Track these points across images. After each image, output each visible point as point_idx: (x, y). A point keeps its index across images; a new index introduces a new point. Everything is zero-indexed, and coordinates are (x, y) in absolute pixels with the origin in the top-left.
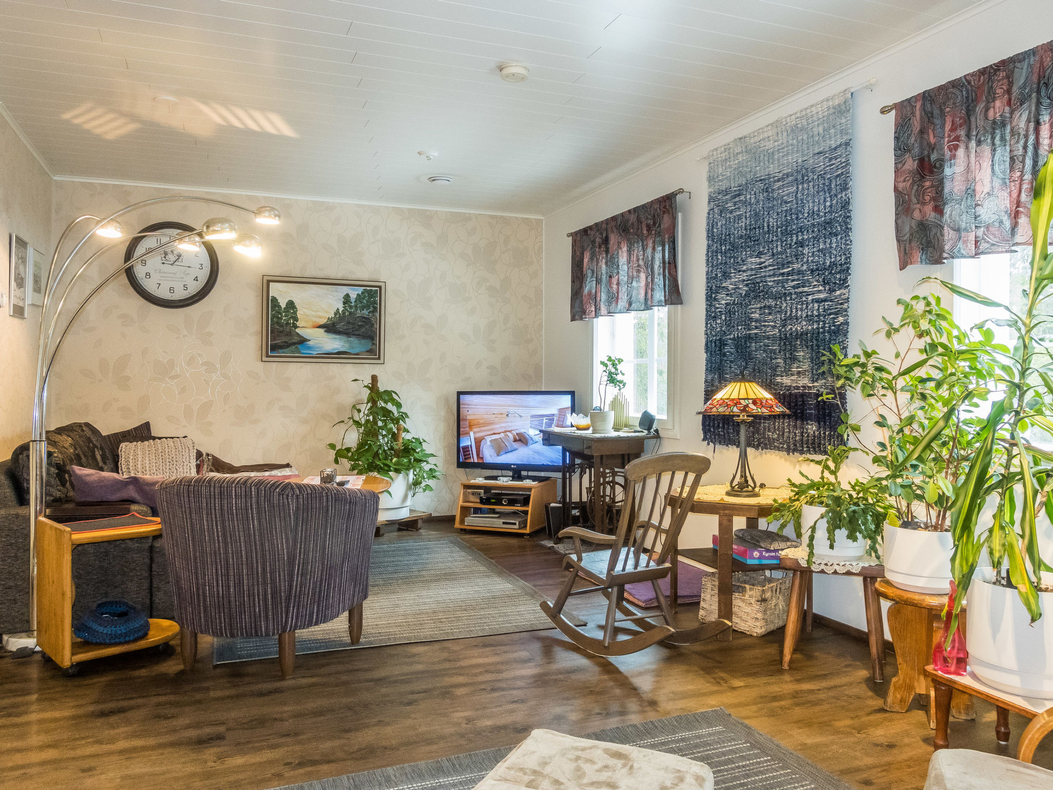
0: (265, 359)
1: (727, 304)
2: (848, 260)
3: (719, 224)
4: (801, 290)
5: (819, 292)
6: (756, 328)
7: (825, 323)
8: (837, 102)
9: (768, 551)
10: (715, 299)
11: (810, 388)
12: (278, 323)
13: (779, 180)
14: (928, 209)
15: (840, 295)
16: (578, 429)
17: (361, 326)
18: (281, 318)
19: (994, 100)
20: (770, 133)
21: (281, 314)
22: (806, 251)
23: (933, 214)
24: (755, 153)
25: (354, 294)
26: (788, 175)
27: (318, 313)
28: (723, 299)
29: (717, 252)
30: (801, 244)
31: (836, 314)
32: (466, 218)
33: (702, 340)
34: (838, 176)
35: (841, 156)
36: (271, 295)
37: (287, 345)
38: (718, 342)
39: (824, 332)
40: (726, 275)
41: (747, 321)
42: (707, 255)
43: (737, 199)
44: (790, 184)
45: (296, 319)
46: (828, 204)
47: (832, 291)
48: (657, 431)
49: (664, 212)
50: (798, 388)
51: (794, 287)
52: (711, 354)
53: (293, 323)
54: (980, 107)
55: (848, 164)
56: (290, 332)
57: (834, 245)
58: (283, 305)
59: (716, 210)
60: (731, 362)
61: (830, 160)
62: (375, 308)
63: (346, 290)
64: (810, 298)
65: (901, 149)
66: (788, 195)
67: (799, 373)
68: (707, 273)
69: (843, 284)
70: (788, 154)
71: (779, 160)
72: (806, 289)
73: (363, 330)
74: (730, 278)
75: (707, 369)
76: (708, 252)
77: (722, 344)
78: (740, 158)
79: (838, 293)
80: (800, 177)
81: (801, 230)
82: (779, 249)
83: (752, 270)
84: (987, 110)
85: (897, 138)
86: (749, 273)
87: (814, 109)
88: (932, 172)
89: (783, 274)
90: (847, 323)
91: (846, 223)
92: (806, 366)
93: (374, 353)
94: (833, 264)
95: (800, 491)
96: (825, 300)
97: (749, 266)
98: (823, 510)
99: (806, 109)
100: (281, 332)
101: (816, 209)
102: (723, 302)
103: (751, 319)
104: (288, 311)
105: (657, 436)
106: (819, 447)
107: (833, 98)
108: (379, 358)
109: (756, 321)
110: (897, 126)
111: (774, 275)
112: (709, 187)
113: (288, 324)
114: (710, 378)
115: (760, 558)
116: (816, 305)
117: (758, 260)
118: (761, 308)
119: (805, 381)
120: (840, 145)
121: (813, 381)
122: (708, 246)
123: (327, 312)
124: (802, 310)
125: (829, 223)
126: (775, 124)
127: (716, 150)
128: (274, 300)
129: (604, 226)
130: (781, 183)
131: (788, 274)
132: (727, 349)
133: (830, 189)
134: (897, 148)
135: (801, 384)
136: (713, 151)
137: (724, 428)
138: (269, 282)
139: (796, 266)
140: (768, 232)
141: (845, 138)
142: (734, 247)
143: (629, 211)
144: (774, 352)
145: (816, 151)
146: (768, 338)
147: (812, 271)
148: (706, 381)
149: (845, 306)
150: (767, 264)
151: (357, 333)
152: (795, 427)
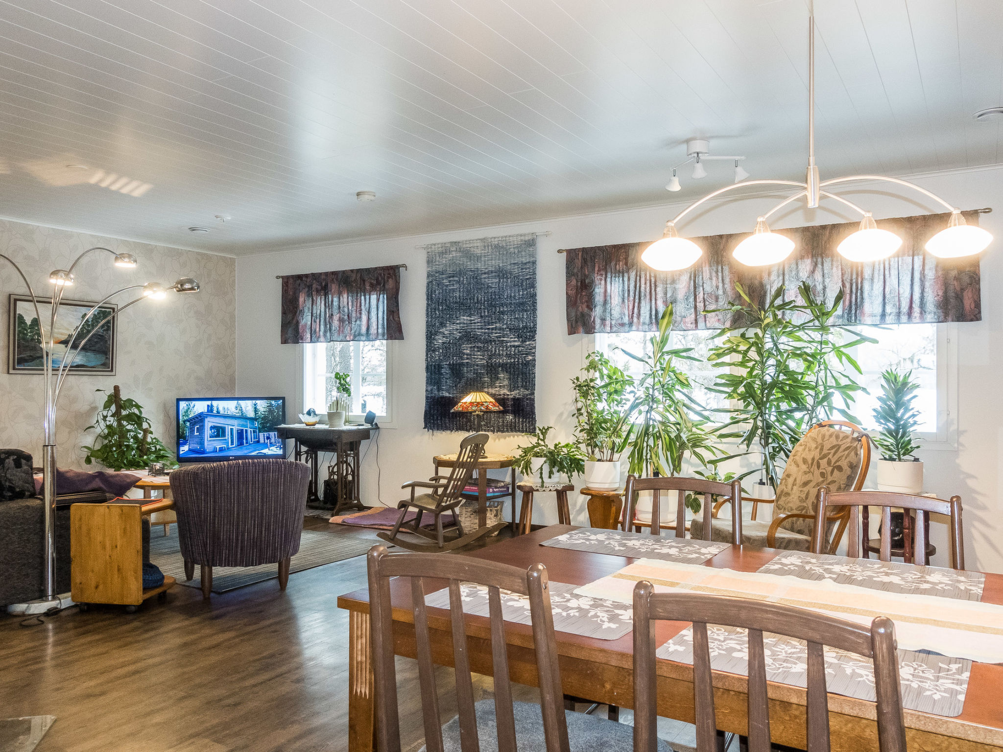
0: (11, 371)
1: (444, 343)
2: (535, 325)
3: (437, 292)
4: (502, 339)
5: (514, 341)
6: (467, 359)
7: (519, 359)
8: (527, 238)
9: (496, 487)
10: (434, 339)
11: (508, 395)
12: (24, 339)
13: (485, 273)
14: (584, 306)
15: (529, 344)
16: (307, 425)
17: (96, 343)
18: (27, 334)
19: (619, 261)
20: (479, 244)
21: (27, 330)
22: (505, 317)
23: (586, 309)
24: (468, 254)
25: (91, 313)
26: (492, 272)
27: (60, 330)
28: (440, 340)
29: (435, 309)
30: (503, 313)
31: (526, 354)
32: (179, 253)
33: (423, 365)
34: (527, 279)
35: (529, 268)
36: (18, 313)
37: (32, 359)
38: (437, 366)
39: (518, 364)
40: (442, 325)
41: (460, 354)
42: (427, 310)
43: (451, 279)
44: (495, 277)
45: (39, 335)
46: (521, 293)
47: (523, 342)
48: (376, 424)
49: (388, 278)
50: (500, 395)
51: (497, 337)
52: (431, 374)
53: (38, 339)
54: (613, 264)
55: (534, 273)
56: (35, 347)
57: (525, 317)
58: (29, 322)
59: (434, 283)
60: (446, 379)
61: (522, 269)
62: (109, 327)
63: (83, 310)
64: (509, 344)
65: (570, 274)
66: (492, 283)
67: (500, 386)
68: (427, 322)
69: (532, 338)
70: (492, 260)
71: (485, 261)
72: (505, 339)
73: (98, 346)
74: (446, 327)
75: (427, 383)
76: (428, 308)
77: (440, 367)
78: (454, 254)
79: (528, 343)
80: (501, 275)
81: (502, 305)
82: (486, 314)
83: (464, 323)
84: (616, 265)
85: (567, 268)
86: (462, 325)
87: (511, 238)
88: (586, 288)
89: (489, 329)
90: (534, 360)
91: (534, 306)
92: (506, 382)
93: (108, 366)
94: (525, 327)
95: (526, 451)
96: (519, 346)
97: (462, 321)
98: (544, 459)
99: (506, 237)
100: (27, 346)
101: (513, 295)
102: (440, 341)
103: (464, 354)
104: (33, 328)
105: (377, 427)
106: (515, 428)
107: (525, 235)
108: (112, 371)
109: (467, 355)
110: (567, 261)
111: (482, 329)
112: (428, 267)
113: (32, 340)
114: (429, 389)
115: (494, 492)
116: (513, 349)
117: (469, 318)
118: (471, 347)
119: (506, 391)
120: (529, 262)
121: (511, 391)
122: (428, 304)
123: (68, 330)
124: (503, 350)
125: (522, 304)
126: (483, 240)
127: (435, 245)
128: (21, 317)
129: (323, 277)
130: (487, 275)
131: (492, 329)
132: (443, 371)
133: (522, 285)
134: (567, 273)
135: (502, 392)
136: (431, 245)
137: (441, 419)
138: (16, 300)
139: (498, 325)
140: (478, 302)
141: (532, 259)
142: (449, 308)
143: (352, 271)
144: (483, 374)
145: (513, 262)
146: (477, 366)
147: (510, 329)
148: (427, 391)
149: (533, 351)
150: (476, 321)
151: (93, 348)
152: (499, 417)
